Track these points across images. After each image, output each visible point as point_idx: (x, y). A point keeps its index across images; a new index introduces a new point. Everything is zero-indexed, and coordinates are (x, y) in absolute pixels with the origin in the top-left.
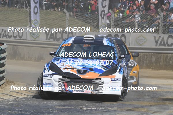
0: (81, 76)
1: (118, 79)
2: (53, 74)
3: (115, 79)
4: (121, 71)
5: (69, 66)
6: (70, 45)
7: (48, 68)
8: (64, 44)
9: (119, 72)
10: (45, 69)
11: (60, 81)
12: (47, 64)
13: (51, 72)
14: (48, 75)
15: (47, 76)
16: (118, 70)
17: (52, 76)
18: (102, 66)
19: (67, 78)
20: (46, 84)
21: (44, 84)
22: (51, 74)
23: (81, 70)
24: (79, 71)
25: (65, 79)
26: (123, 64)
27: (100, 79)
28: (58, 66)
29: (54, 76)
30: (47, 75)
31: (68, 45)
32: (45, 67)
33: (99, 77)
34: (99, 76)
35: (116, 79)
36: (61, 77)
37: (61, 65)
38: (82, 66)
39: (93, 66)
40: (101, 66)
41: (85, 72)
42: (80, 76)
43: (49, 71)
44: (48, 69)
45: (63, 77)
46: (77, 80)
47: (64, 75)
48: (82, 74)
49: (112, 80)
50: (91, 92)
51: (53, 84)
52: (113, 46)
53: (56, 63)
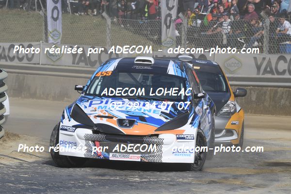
0: (125, 131)
1: (188, 136)
2: (76, 127)
3: (182, 136)
4: (194, 122)
5: (104, 112)
6: (110, 74)
7: (69, 114)
8: (100, 72)
9: (191, 123)
10: (63, 117)
11: (87, 138)
12: (68, 108)
13: (74, 122)
14: (68, 128)
15: (66, 130)
16: (190, 121)
17: (75, 130)
18: (162, 112)
19: (101, 133)
20: (64, 143)
21: (61, 143)
22: (73, 126)
23: (124, 120)
24: (121, 122)
25: (96, 135)
27: (157, 135)
28: (86, 111)
29: (78, 129)
30: (66, 128)
31: (107, 75)
32: (64, 113)
33: (156, 133)
34: (156, 131)
35: (185, 136)
36: (89, 132)
37: (91, 111)
38: (127, 113)
39: (146, 112)
40: (160, 112)
41: (131, 123)
42: (122, 130)
43: (69, 121)
44: (68, 118)
45: (95, 132)
46: (118, 138)
47: (95, 129)
48: (126, 126)
49: (178, 138)
50: (141, 159)
51: (76, 143)
52: (184, 76)
53: (83, 106)
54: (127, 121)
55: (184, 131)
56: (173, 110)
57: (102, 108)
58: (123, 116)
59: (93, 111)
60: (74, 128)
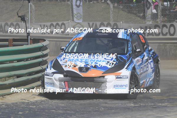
1: (124, 76)
2: (54, 73)
4: (129, 67)
6: (81, 39)
7: (51, 65)
8: (76, 38)
10: (47, 67)
11: (60, 80)
12: (51, 62)
13: (53, 70)
14: (49, 74)
15: (48, 75)
16: (126, 67)
17: (53, 75)
19: (69, 76)
20: (47, 83)
21: (46, 83)
22: (52, 73)
24: (81, 69)
25: (66, 78)
28: (61, 63)
29: (55, 75)
31: (79, 40)
32: (48, 65)
33: (103, 75)
36: (61, 76)
37: (64, 63)
38: (85, 63)
40: (107, 62)
41: (87, 69)
42: (81, 75)
43: (50, 69)
44: (50, 68)
45: (64, 76)
46: (78, 79)
47: (65, 74)
48: (84, 72)
50: (94, 92)
51: (54, 83)
52: (128, 39)
53: (60, 59)
54: (85, 68)
56: (115, 60)
57: (70, 61)
58: (83, 65)
59: (65, 62)
60: (53, 74)
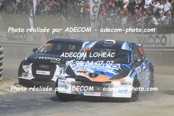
0: (92, 79)
1: (128, 83)
2: (67, 77)
3: (124, 83)
4: (132, 75)
5: (82, 69)
6: (90, 49)
7: (64, 70)
8: (85, 48)
9: (130, 76)
10: (61, 72)
11: (72, 84)
12: (64, 68)
13: (66, 75)
14: (63, 78)
15: (62, 79)
16: (129, 74)
17: (66, 79)
18: (114, 70)
19: (79, 81)
22: (65, 77)
23: (92, 73)
24: (91, 75)
25: (77, 82)
26: (142, 68)
27: (110, 82)
28: (73, 69)
29: (68, 79)
30: (62, 78)
31: (88, 49)
34: (110, 79)
35: (126, 83)
36: (74, 80)
38: (94, 70)
39: (105, 69)
41: (96, 75)
43: (64, 74)
44: (64, 72)
45: (76, 80)
47: (77, 78)
48: (93, 77)
49: (122, 84)
50: (101, 95)
52: (130, 50)
53: (72, 66)
54: (94, 74)
55: (125, 80)
56: (120, 69)
57: (81, 67)
58: (92, 71)
59: (76, 69)
